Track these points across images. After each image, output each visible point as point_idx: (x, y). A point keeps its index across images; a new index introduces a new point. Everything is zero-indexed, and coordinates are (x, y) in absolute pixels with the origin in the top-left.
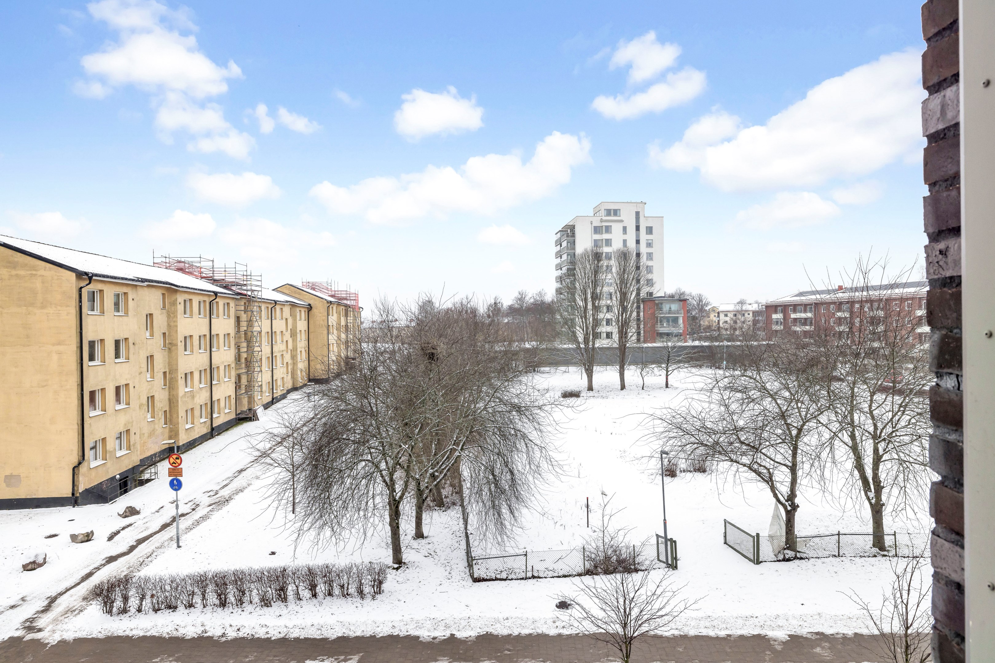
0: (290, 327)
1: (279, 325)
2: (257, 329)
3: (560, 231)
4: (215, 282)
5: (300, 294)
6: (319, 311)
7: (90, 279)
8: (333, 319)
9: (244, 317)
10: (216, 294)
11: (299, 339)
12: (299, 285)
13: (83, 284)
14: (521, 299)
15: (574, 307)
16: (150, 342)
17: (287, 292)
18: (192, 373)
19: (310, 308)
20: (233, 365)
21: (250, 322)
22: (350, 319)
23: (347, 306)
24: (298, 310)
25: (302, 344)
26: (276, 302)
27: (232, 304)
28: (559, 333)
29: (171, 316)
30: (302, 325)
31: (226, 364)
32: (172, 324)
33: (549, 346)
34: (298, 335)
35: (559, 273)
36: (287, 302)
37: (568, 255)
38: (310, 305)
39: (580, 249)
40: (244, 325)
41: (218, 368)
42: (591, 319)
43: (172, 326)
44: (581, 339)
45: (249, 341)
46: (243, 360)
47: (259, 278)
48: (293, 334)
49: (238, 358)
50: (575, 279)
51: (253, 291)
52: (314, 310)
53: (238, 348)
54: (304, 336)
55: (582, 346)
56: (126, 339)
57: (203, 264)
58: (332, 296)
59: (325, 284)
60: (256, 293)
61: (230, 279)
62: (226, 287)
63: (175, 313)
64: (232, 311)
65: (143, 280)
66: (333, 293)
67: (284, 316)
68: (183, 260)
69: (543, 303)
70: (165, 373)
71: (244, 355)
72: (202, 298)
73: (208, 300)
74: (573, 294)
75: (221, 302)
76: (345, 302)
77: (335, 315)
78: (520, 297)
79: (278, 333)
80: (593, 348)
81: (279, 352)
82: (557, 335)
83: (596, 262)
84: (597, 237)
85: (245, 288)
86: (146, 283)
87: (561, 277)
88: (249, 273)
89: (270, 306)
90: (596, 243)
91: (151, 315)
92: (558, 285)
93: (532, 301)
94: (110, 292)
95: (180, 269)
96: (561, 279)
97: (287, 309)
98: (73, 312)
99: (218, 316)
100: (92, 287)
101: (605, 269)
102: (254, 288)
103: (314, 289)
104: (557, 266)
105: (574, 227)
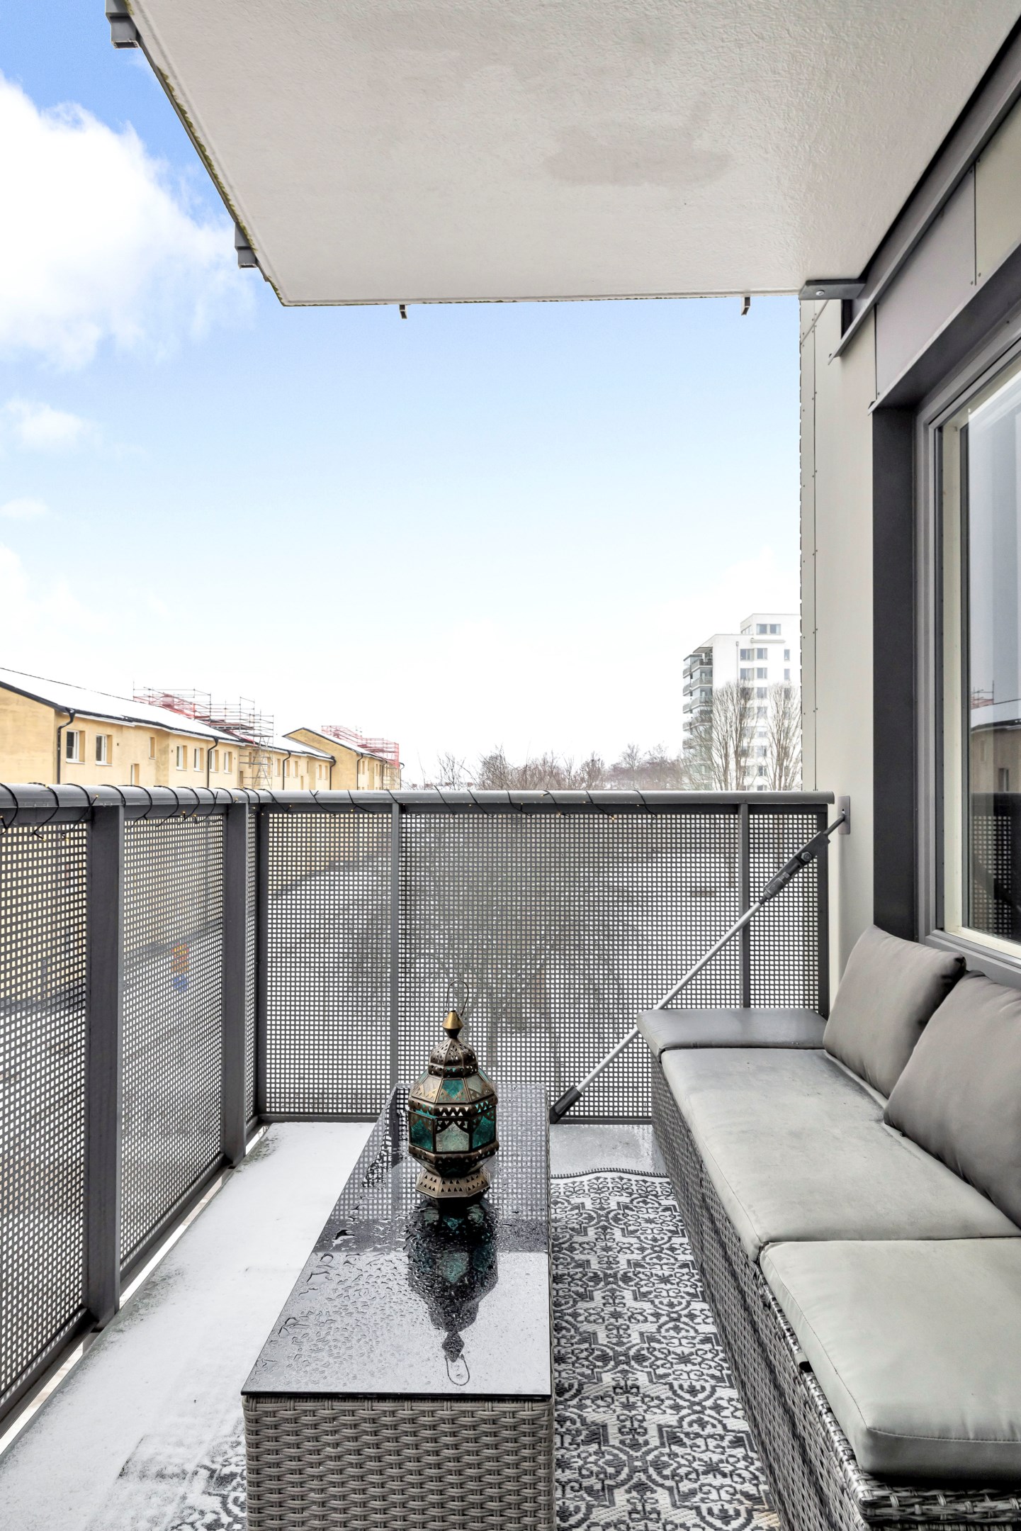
0: (307, 787)
1: (293, 784)
3: (691, 656)
4: (212, 723)
5: (319, 742)
6: (346, 765)
7: (72, 717)
8: (364, 778)
9: (249, 772)
10: (216, 739)
12: (320, 732)
13: (63, 722)
14: (631, 755)
15: (710, 768)
17: (302, 739)
19: (333, 762)
21: (257, 779)
22: (387, 779)
23: (383, 761)
24: (317, 764)
26: (289, 752)
27: (235, 754)
29: (161, 768)
30: (322, 785)
32: (162, 778)
35: (688, 717)
36: (304, 753)
37: (701, 691)
38: (333, 758)
39: (719, 683)
40: (248, 782)
43: (161, 781)
47: (270, 719)
50: (711, 727)
51: (260, 736)
52: (339, 766)
57: (198, 699)
58: (363, 746)
59: (353, 730)
60: (265, 739)
61: (232, 719)
62: (226, 731)
63: (166, 763)
64: (235, 763)
65: (131, 720)
66: (364, 742)
67: (300, 773)
68: (171, 693)
69: (663, 761)
72: (198, 745)
73: (206, 747)
74: (709, 749)
75: (222, 750)
76: (381, 754)
77: (367, 769)
78: (629, 752)
83: (743, 701)
84: (746, 664)
85: (251, 732)
86: (133, 723)
87: (691, 724)
88: (257, 712)
89: (282, 758)
90: (744, 674)
91: (137, 765)
92: (687, 735)
93: (647, 757)
94: (92, 733)
95: (168, 706)
96: (690, 726)
97: (303, 763)
98: (50, 758)
99: (217, 769)
100: (72, 728)
101: (756, 711)
102: (263, 733)
103: (337, 735)
104: (684, 707)
105: (710, 650)
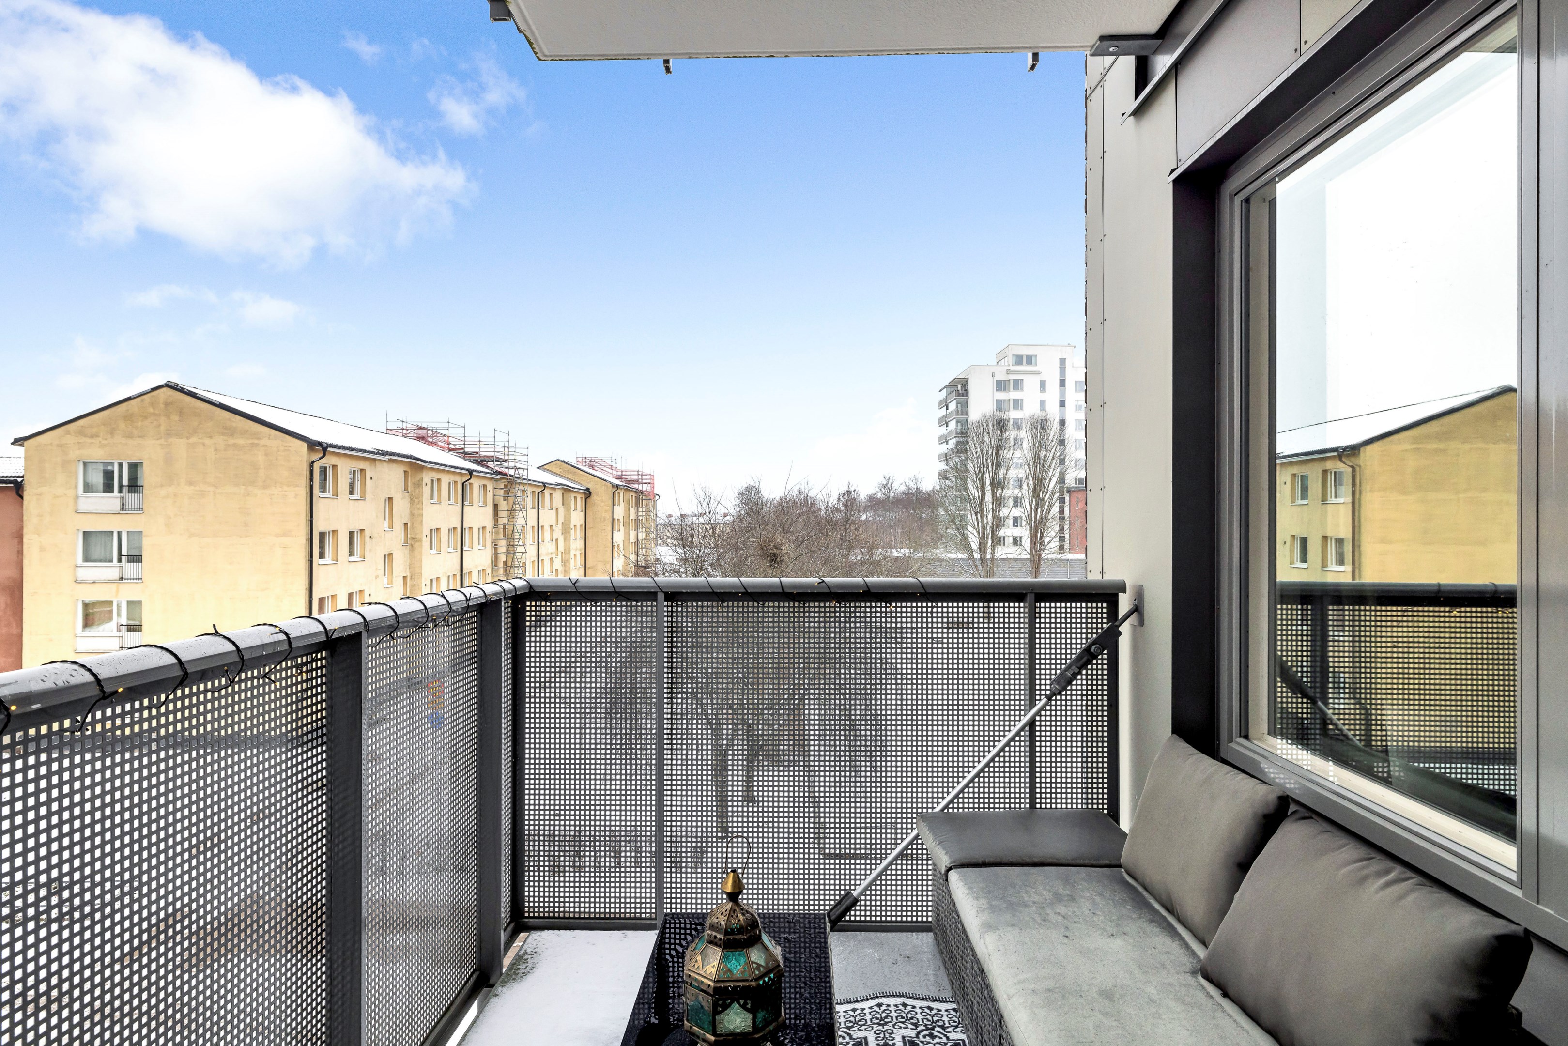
0: (561, 520)
1: (548, 517)
2: (521, 521)
3: (946, 387)
4: (466, 455)
5: (575, 474)
6: (601, 497)
7: (324, 450)
8: (619, 511)
9: (503, 505)
10: (471, 472)
11: (572, 538)
12: (574, 463)
13: (316, 456)
14: (887, 485)
15: (966, 498)
16: (388, 535)
17: (557, 470)
18: (438, 579)
19: (588, 494)
20: (489, 571)
21: (511, 511)
22: (642, 511)
23: (638, 492)
24: (572, 495)
25: (577, 545)
26: (544, 485)
27: (490, 487)
28: (942, 536)
29: (415, 501)
30: (577, 518)
31: (480, 568)
32: (416, 512)
33: (929, 555)
34: (572, 532)
35: (944, 448)
36: (559, 484)
37: (957, 422)
38: (588, 489)
39: (974, 415)
40: (503, 515)
41: (470, 573)
42: (990, 517)
43: (415, 515)
44: (974, 542)
45: (509, 538)
46: (501, 565)
47: (525, 452)
48: (565, 531)
49: (495, 562)
50: (967, 458)
51: (516, 468)
52: (594, 497)
53: (495, 547)
54: (579, 534)
55: (977, 555)
56: (362, 531)
57: (452, 432)
58: (618, 478)
59: (609, 461)
60: (521, 471)
61: (484, 452)
62: (479, 463)
63: (420, 497)
64: (490, 496)
65: (381, 453)
66: (619, 473)
67: (555, 505)
68: (425, 425)
69: (919, 492)
70: (405, 578)
71: (503, 558)
72: (452, 478)
73: (460, 480)
74: (964, 481)
75: (476, 483)
76: (636, 486)
77: (622, 504)
78: (885, 482)
79: (547, 528)
80: (992, 559)
81: (547, 554)
82: (939, 538)
83: (999, 433)
84: (1002, 396)
85: (506, 464)
86: (387, 457)
87: (946, 455)
88: (512, 444)
89: (537, 490)
90: (1000, 404)
91: (391, 499)
92: (943, 466)
93: (903, 488)
94: (345, 467)
95: (421, 438)
96: (946, 457)
97: (558, 495)
98: (303, 492)
99: (472, 504)
100: (325, 462)
101: (1012, 443)
102: (518, 465)
103: (593, 467)
104: (940, 438)
105: (966, 381)
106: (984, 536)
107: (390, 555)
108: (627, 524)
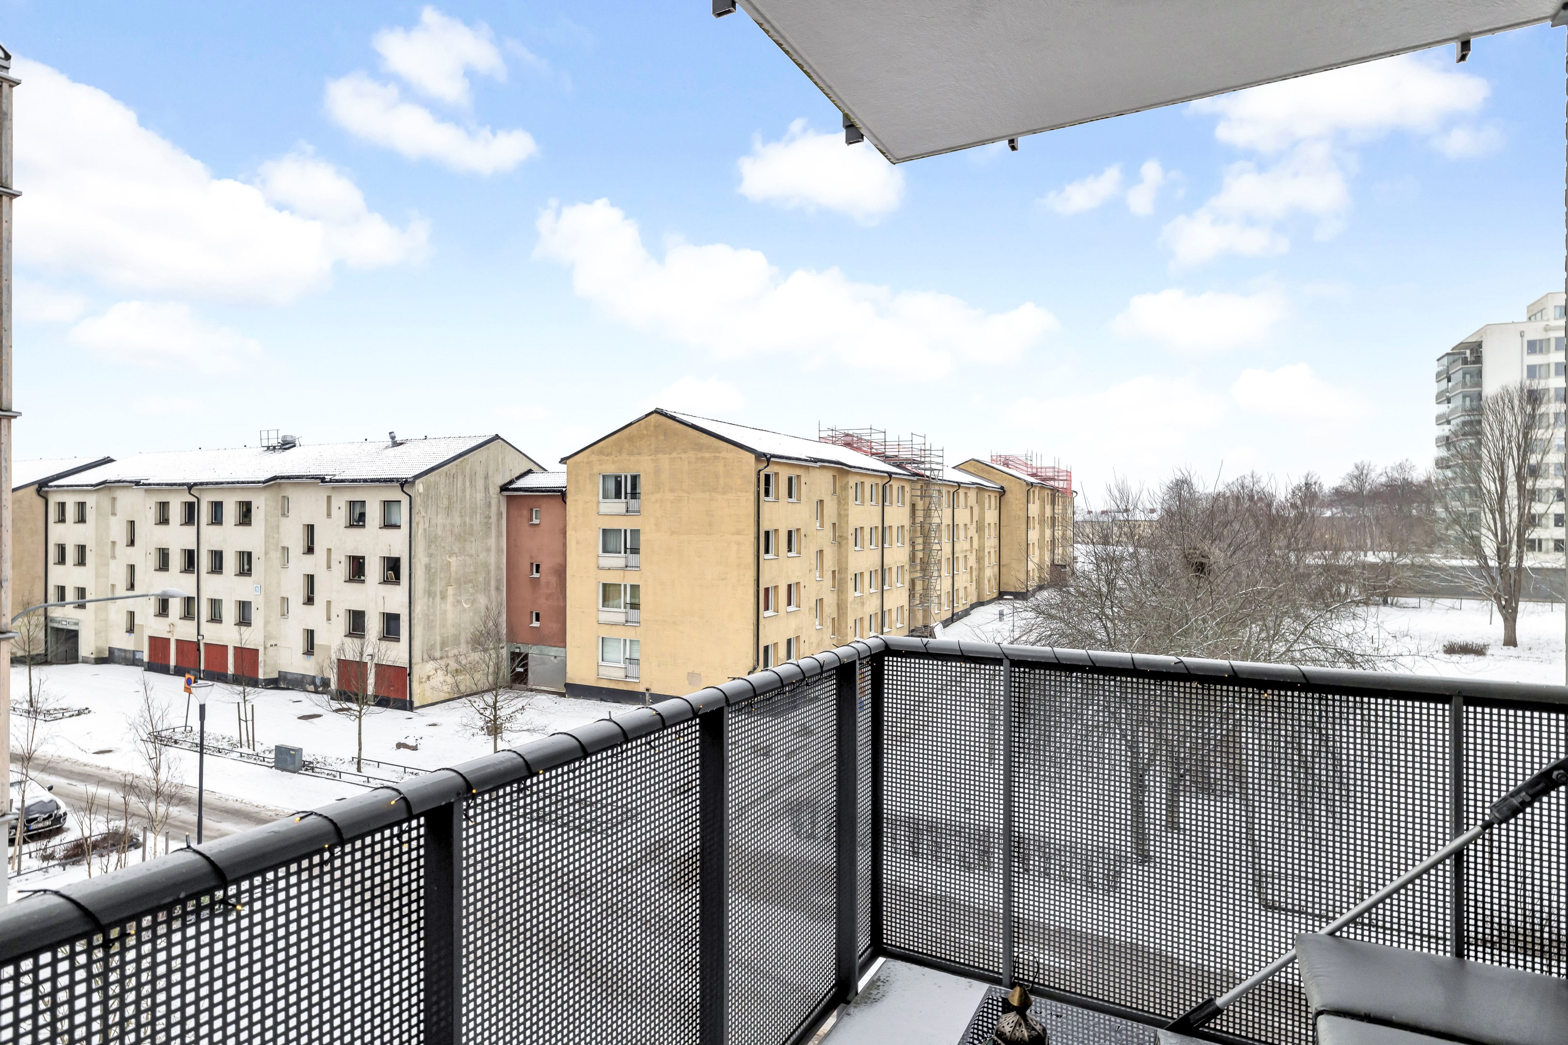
0: (976, 518)
1: (963, 516)
2: (936, 520)
3: (1448, 354)
4: (886, 458)
5: (989, 473)
6: (1015, 496)
7: (768, 460)
8: (1034, 509)
9: (920, 505)
10: (890, 474)
11: (987, 536)
12: (988, 460)
13: (761, 467)
14: (1360, 476)
15: (1477, 493)
16: (820, 533)
17: (972, 470)
18: (862, 574)
19: (1002, 492)
20: (907, 567)
21: (927, 511)
22: (1059, 509)
23: (1054, 490)
24: (986, 495)
25: (991, 543)
26: (959, 484)
27: (907, 488)
28: (1440, 539)
29: (842, 502)
30: (991, 516)
31: (899, 565)
32: (842, 513)
33: (1418, 560)
34: (987, 530)
35: (1446, 430)
36: (973, 484)
37: (1464, 397)
38: (1002, 488)
39: (1491, 387)
40: (920, 514)
41: (890, 569)
42: (1515, 515)
43: (842, 515)
44: (1489, 547)
45: (926, 537)
46: (918, 561)
47: (940, 453)
48: (980, 529)
49: (913, 558)
50: (1480, 443)
51: (932, 470)
52: (1008, 495)
53: (913, 544)
54: (994, 532)
55: (1493, 563)
56: (798, 530)
57: (875, 437)
58: (1033, 475)
59: (1023, 459)
60: (936, 473)
61: (904, 454)
62: (899, 466)
63: (846, 499)
64: (907, 496)
65: (816, 461)
66: (1034, 471)
67: (969, 504)
68: (850, 432)
69: (1407, 484)
70: (834, 572)
71: (920, 555)
72: (874, 481)
73: (881, 482)
74: (1475, 471)
75: (895, 485)
76: (1052, 483)
77: (1037, 502)
78: (1356, 473)
79: (961, 526)
80: (1519, 569)
81: (962, 551)
82: (1435, 542)
83: (1529, 409)
84: (1536, 359)
85: (922, 466)
86: (819, 464)
87: (1448, 438)
88: (928, 447)
89: (952, 490)
90: (1532, 371)
91: (821, 501)
92: (1443, 453)
93: (1383, 479)
94: (784, 474)
95: (848, 445)
96: (1447, 442)
97: (972, 494)
98: (752, 497)
99: (891, 503)
100: (770, 470)
101: (1552, 421)
102: (934, 466)
103: (1007, 465)
104: (1438, 418)
105: (1479, 345)
106: (1504, 540)
107: (821, 551)
108: (1042, 522)
